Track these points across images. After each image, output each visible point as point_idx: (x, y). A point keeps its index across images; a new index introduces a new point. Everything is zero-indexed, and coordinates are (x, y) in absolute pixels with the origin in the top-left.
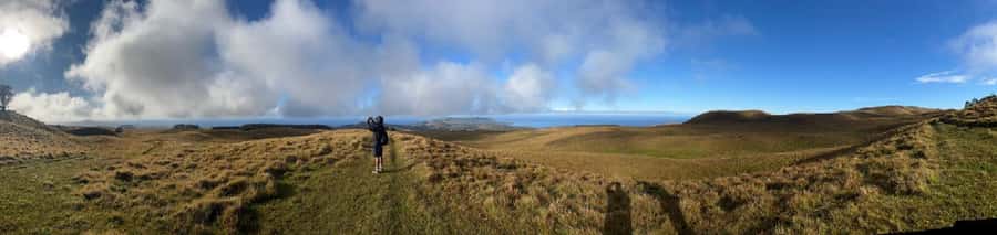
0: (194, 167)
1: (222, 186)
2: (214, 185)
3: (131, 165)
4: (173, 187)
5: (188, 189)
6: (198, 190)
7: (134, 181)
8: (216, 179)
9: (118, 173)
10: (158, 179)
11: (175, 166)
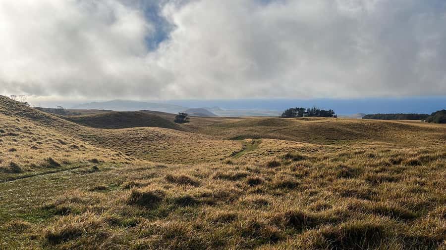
0: (291, 186)
1: (328, 227)
2: (313, 223)
3: (170, 179)
4: (230, 218)
5: (256, 226)
6: (274, 229)
7: (163, 207)
8: (323, 213)
9: (135, 195)
10: (210, 203)
11: (253, 182)
